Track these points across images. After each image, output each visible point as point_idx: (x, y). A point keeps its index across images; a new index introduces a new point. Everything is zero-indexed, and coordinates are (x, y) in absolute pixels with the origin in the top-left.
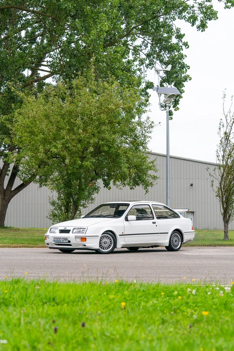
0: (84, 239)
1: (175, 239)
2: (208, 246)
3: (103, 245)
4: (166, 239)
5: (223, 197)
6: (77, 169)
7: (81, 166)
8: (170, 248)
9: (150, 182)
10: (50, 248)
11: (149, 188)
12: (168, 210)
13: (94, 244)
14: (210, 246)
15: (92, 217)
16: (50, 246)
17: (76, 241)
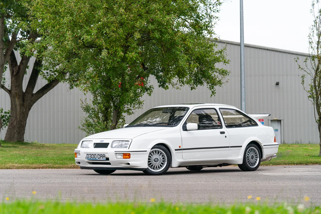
0: (127, 155)
1: (252, 154)
2: (297, 164)
3: (154, 163)
4: (238, 155)
5: (317, 98)
6: (118, 62)
7: (124, 59)
8: (244, 167)
9: (218, 79)
10: (82, 168)
11: (216, 88)
12: (241, 116)
13: (141, 162)
14: (300, 164)
15: (138, 126)
16: (82, 165)
17: (117, 157)
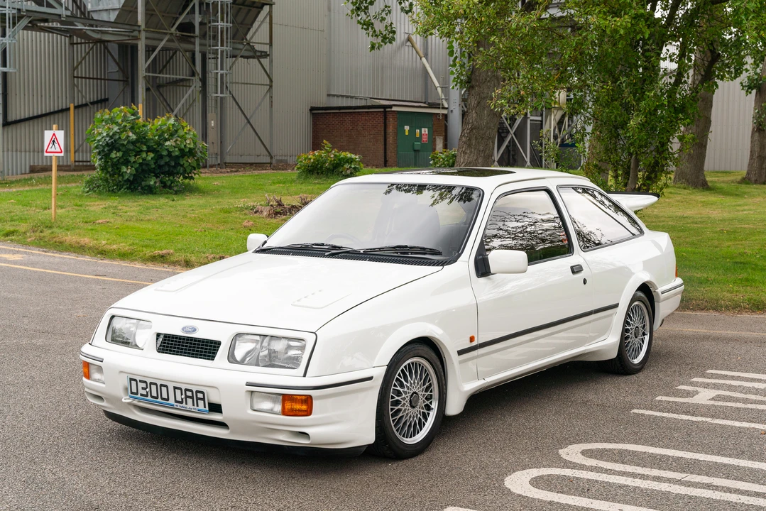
0: (298, 403)
8: (618, 367)
16: (109, 407)
17: (255, 408)
